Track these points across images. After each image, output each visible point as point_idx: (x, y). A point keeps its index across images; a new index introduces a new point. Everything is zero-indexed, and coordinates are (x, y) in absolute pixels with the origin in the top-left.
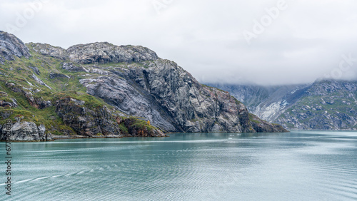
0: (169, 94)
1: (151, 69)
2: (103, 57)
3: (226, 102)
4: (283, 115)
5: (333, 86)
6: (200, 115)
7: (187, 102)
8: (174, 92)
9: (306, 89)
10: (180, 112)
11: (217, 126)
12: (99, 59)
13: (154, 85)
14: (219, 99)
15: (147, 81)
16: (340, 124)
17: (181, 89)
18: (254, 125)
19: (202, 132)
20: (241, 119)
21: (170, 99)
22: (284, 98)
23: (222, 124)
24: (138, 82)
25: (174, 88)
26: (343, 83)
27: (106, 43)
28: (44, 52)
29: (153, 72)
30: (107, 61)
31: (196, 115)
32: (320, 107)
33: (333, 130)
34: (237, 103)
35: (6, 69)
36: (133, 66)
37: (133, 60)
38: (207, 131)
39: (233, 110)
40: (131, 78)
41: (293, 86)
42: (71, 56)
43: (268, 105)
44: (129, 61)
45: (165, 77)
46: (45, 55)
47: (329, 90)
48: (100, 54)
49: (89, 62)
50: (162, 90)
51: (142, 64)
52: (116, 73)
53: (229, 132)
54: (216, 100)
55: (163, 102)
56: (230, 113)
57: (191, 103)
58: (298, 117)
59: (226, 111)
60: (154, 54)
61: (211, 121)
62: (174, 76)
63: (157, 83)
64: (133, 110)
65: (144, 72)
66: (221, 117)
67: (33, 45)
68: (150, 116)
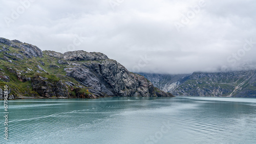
0: (112, 77)
1: (103, 64)
2: (80, 58)
3: (142, 81)
4: (177, 89)
5: (202, 75)
6: (128, 88)
7: (120, 81)
8: (114, 76)
9: (189, 76)
10: (117, 85)
11: (137, 93)
12: (78, 59)
13: (104, 72)
14: (139, 79)
15: (101, 70)
16: (205, 94)
17: (118, 74)
18: (157, 93)
19: (128, 96)
20: (149, 90)
21: (112, 79)
22: (178, 81)
23: (139, 92)
24: (96, 70)
25: (114, 74)
26: (207, 74)
27: (82, 51)
28: (51, 55)
29: (104, 65)
30: (82, 60)
31: (125, 87)
32: (195, 85)
33: (202, 96)
34: (148, 81)
35: (23, 62)
36: (94, 62)
37: (95, 59)
38: (131, 95)
39: (145, 85)
40: (92, 68)
41: (183, 75)
42: (65, 57)
43: (171, 84)
44: (93, 60)
45: (109, 68)
46: (51, 56)
47: (200, 77)
48: (79, 56)
49: (73, 60)
50: (108, 74)
51: (99, 62)
52: (85, 66)
53: (143, 96)
54: (137, 80)
55: (108, 81)
56: (144, 87)
57: (123, 81)
58: (185, 90)
59: (142, 86)
60: (106, 57)
61: (134, 91)
62: (115, 67)
63: (105, 71)
64: (90, 84)
65: (100, 65)
66: (139, 89)
67: (46, 51)
68: (99, 88)
